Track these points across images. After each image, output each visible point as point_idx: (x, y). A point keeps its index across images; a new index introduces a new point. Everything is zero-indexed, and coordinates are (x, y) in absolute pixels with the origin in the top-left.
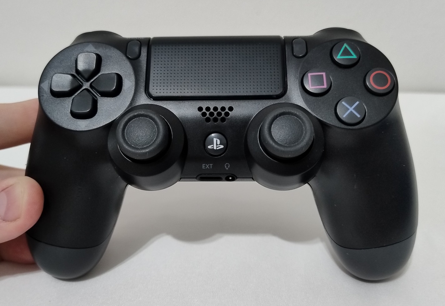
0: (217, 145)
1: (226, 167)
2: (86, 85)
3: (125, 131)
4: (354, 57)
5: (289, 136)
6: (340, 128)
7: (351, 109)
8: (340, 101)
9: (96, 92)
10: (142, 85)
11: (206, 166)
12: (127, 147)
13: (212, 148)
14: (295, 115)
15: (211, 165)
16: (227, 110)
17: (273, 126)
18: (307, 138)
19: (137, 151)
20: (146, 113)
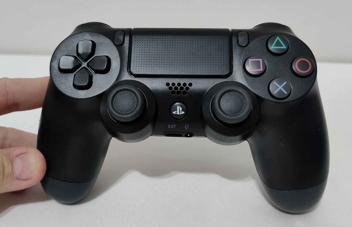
0: (179, 111)
1: (185, 127)
2: (85, 65)
3: (114, 101)
4: (284, 47)
5: (233, 108)
6: (271, 101)
7: (280, 87)
8: (272, 82)
9: (91, 70)
10: (126, 65)
11: (171, 127)
12: (115, 113)
13: (176, 113)
14: (238, 92)
15: (175, 125)
16: (188, 86)
17: (221, 100)
18: (246, 110)
19: (122, 116)
20: (129, 88)
